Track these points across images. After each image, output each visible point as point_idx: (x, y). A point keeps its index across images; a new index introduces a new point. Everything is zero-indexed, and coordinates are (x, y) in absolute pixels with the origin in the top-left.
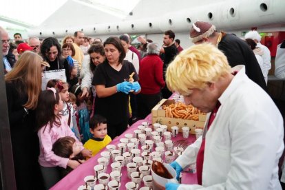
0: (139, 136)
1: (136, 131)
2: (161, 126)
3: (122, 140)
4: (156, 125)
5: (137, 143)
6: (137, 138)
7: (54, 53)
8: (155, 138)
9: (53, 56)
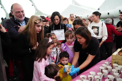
0: (103, 71)
1: (101, 68)
2: (118, 66)
3: (91, 73)
4: (115, 65)
5: (102, 76)
6: (102, 72)
7: (57, 19)
8: (115, 74)
9: (56, 21)
